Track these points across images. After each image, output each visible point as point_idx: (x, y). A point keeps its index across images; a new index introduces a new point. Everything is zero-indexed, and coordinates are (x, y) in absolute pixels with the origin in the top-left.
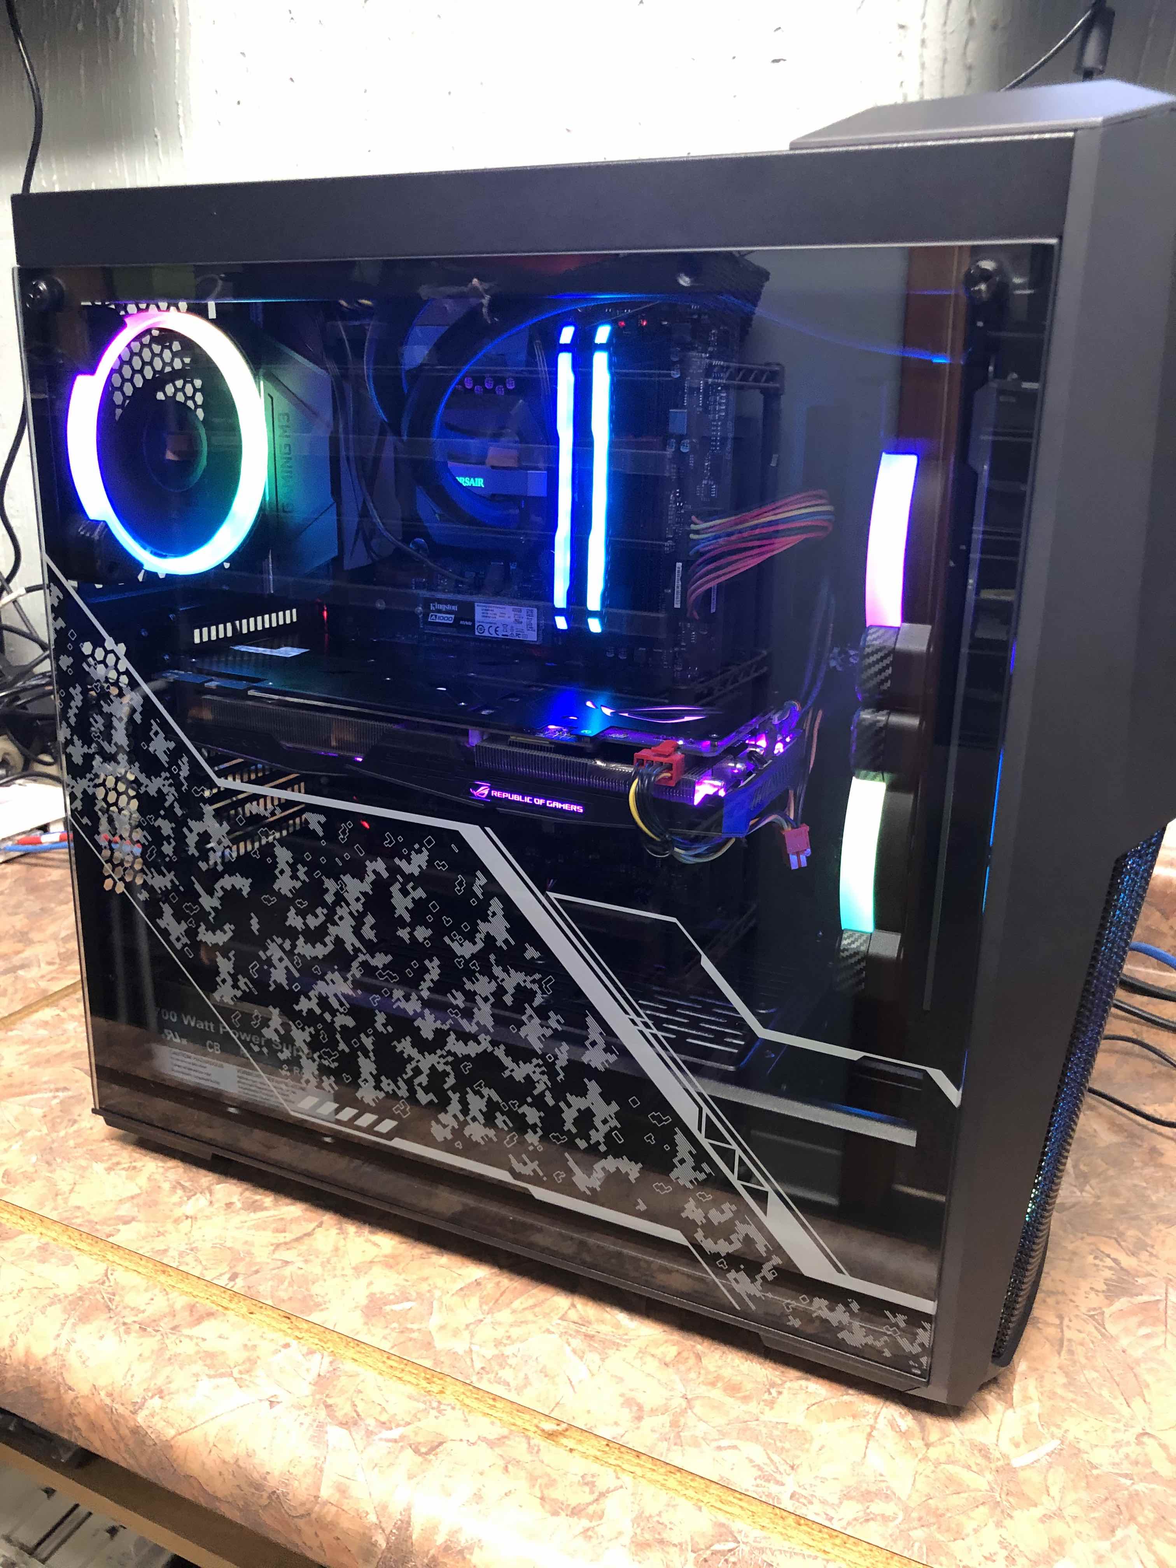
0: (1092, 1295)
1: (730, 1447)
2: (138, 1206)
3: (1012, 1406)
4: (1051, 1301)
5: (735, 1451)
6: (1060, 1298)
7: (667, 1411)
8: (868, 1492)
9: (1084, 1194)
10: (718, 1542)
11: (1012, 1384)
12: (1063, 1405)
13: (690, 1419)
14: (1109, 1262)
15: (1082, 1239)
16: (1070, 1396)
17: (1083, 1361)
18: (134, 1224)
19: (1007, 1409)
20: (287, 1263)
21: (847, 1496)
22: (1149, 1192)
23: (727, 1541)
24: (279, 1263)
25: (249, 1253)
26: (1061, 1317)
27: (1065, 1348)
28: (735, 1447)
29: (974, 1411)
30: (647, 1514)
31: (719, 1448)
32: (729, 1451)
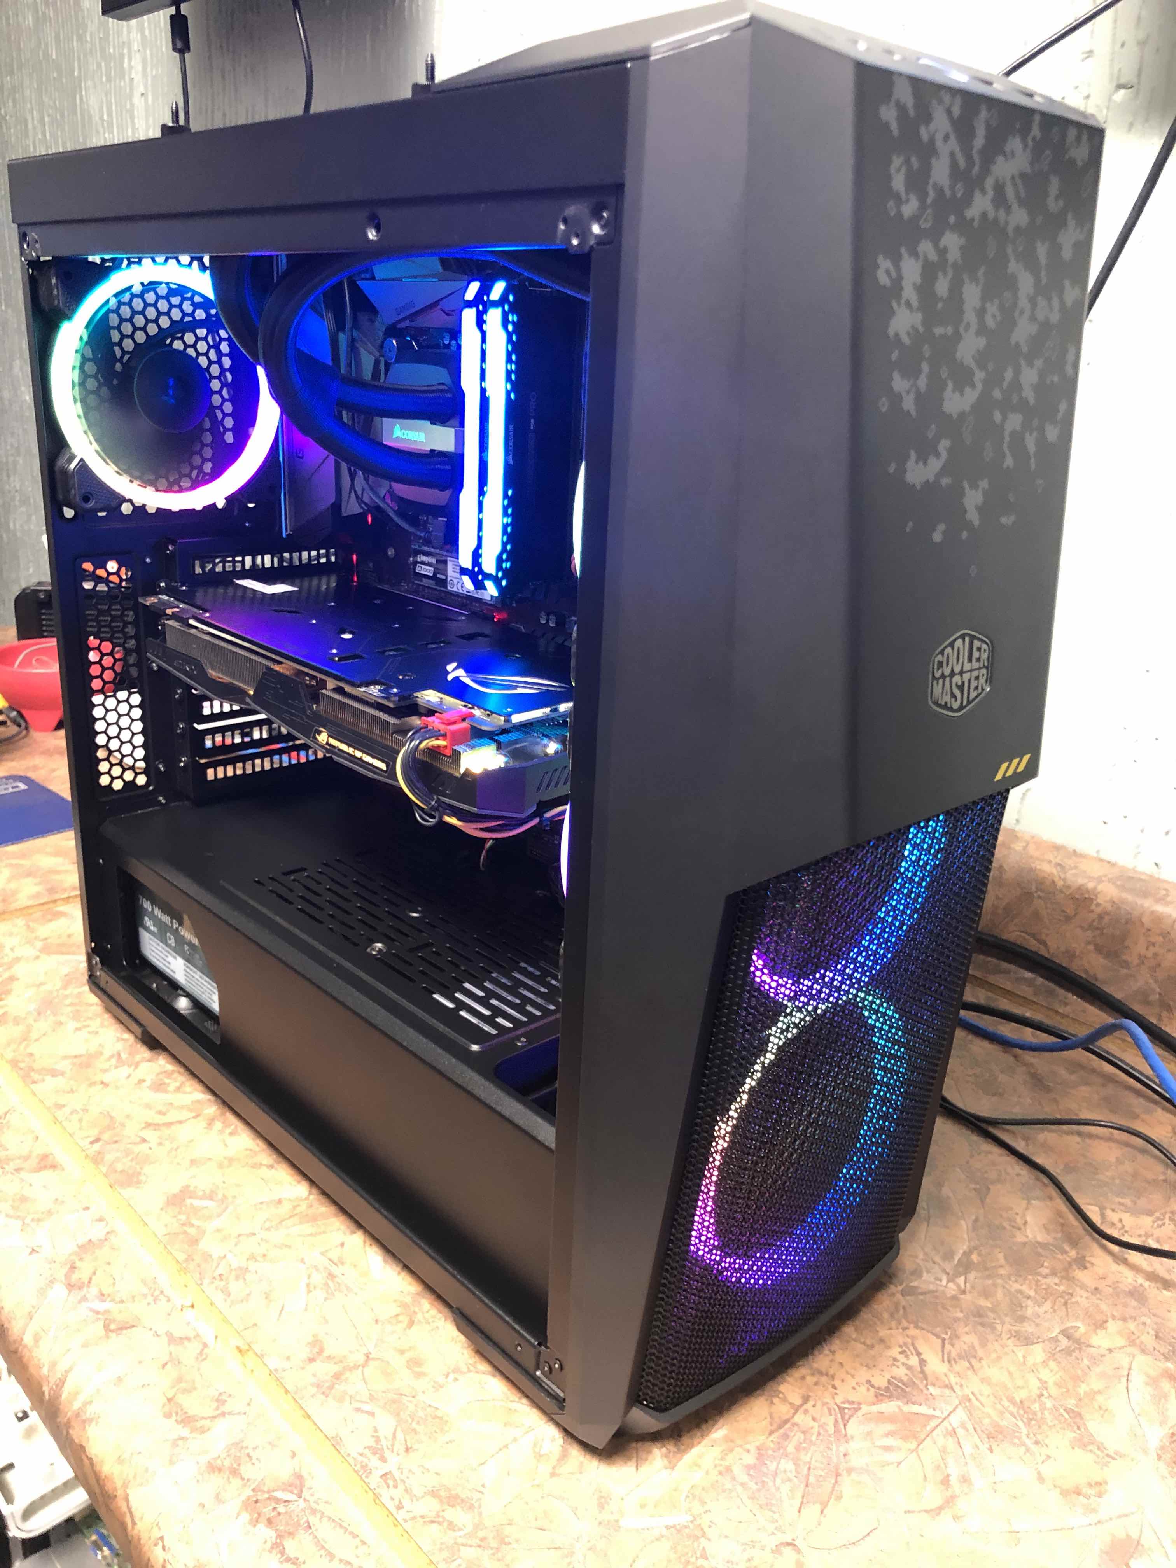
0: (863, 1389)
1: (368, 1413)
2: (74, 1064)
3: (673, 1468)
4: (810, 1380)
5: (370, 1417)
6: (824, 1379)
7: (341, 1362)
8: (457, 1497)
9: (951, 1285)
10: (283, 1490)
11: (693, 1446)
12: (728, 1486)
13: (354, 1377)
14: (914, 1361)
15: (904, 1329)
16: (744, 1478)
17: (791, 1448)
18: (60, 1078)
19: (666, 1468)
20: (144, 1140)
21: (434, 1493)
22: (1029, 1302)
23: (291, 1492)
24: (138, 1139)
25: (123, 1125)
26: (806, 1399)
27: (782, 1431)
28: (372, 1414)
29: (629, 1458)
30: (244, 1444)
31: (358, 1410)
32: (366, 1415)
